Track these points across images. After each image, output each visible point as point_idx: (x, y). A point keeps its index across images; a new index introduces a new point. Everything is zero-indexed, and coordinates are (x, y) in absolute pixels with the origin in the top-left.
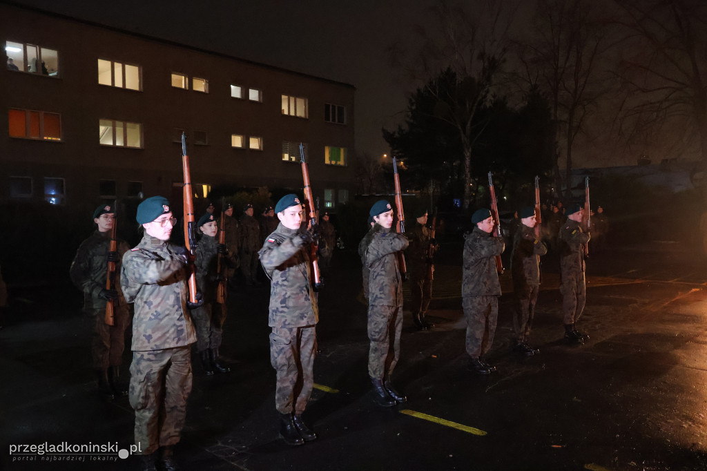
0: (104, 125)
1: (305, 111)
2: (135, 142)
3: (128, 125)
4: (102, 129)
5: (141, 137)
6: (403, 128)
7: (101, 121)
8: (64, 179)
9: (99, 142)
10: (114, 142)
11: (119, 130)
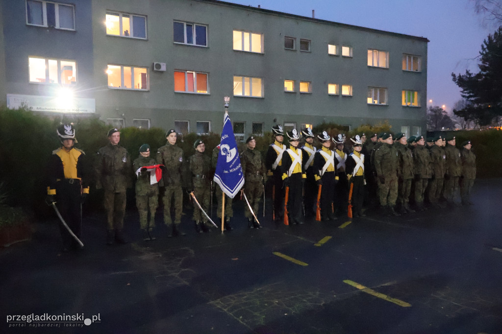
0: (236, 81)
1: (386, 63)
2: (258, 93)
3: (253, 79)
4: (235, 83)
5: (262, 88)
6: (470, 72)
7: (235, 78)
8: (210, 122)
9: (233, 93)
10: (243, 93)
11: (247, 84)
